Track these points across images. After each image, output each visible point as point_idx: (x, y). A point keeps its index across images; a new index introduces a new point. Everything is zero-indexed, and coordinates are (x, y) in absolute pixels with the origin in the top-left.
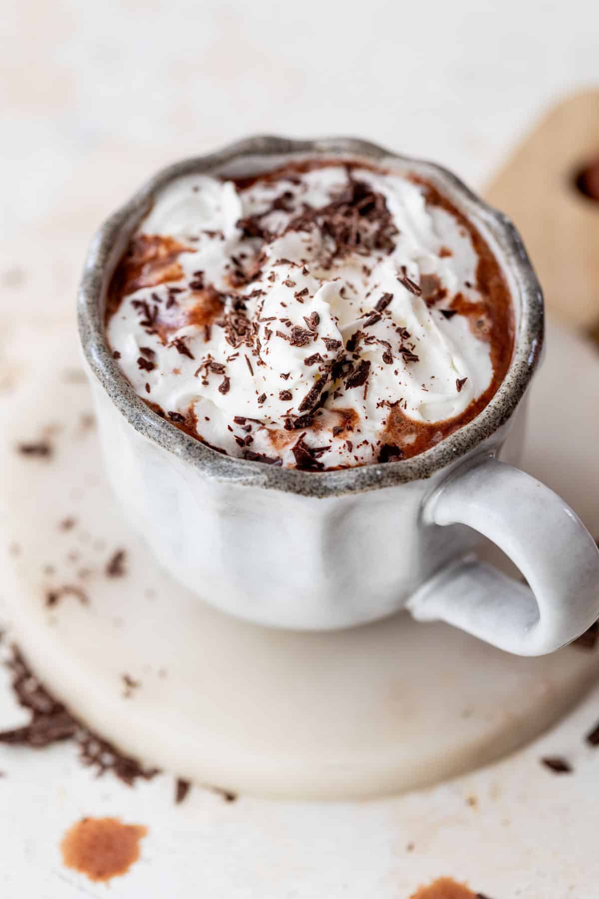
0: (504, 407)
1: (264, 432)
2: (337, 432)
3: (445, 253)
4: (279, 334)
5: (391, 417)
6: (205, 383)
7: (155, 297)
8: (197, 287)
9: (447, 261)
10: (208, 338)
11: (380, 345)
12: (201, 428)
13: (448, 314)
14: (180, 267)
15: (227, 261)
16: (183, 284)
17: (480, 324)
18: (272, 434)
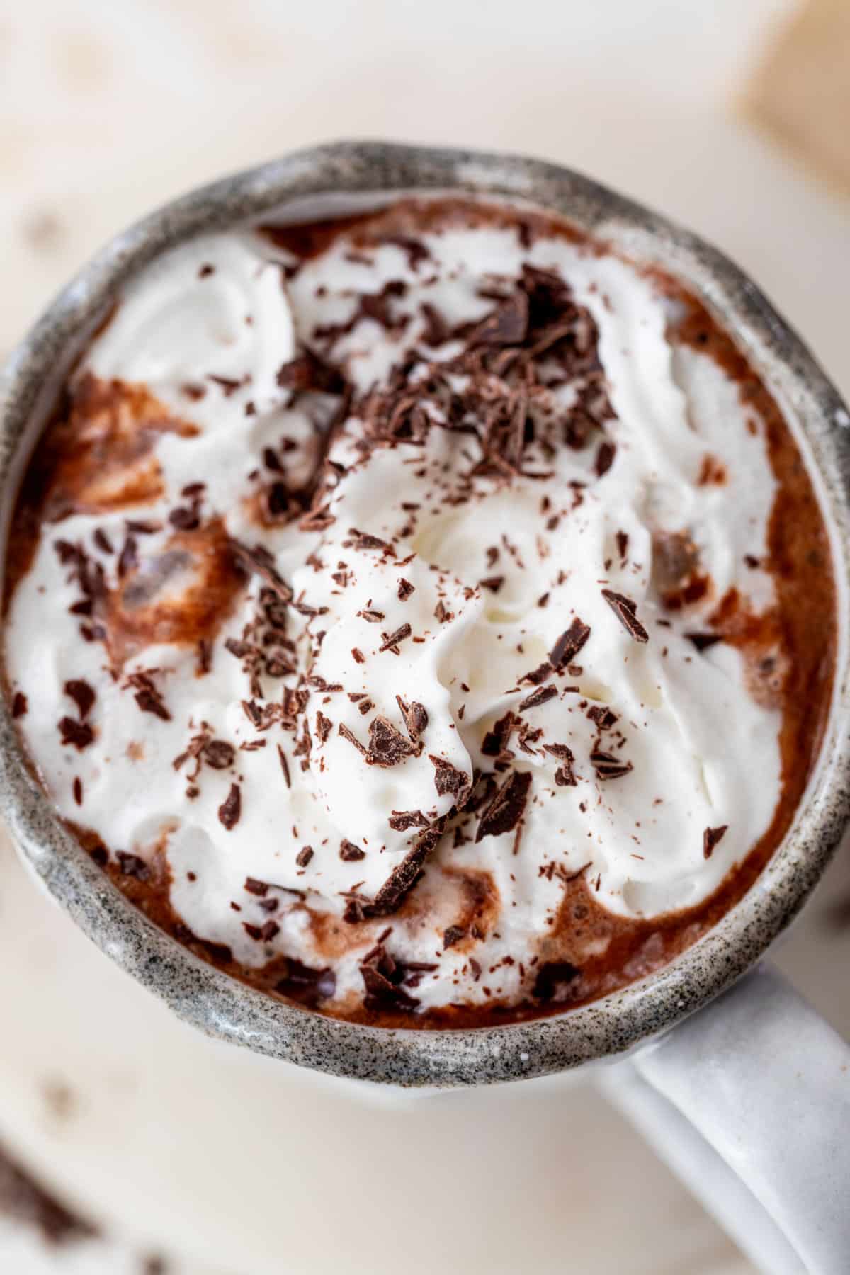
0: (793, 894)
1: (302, 918)
2: (453, 938)
3: (711, 474)
4: (343, 731)
5: (565, 908)
6: (193, 793)
7: (101, 540)
8: (186, 521)
9: (714, 496)
10: (205, 666)
11: (550, 756)
12: (182, 900)
13: (702, 642)
14: (158, 471)
15: (254, 462)
16: (158, 511)
17: (767, 665)
18: (318, 922)
